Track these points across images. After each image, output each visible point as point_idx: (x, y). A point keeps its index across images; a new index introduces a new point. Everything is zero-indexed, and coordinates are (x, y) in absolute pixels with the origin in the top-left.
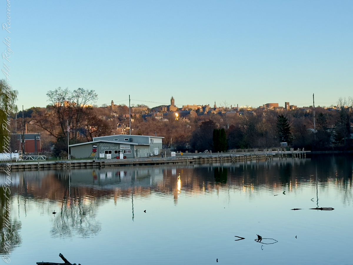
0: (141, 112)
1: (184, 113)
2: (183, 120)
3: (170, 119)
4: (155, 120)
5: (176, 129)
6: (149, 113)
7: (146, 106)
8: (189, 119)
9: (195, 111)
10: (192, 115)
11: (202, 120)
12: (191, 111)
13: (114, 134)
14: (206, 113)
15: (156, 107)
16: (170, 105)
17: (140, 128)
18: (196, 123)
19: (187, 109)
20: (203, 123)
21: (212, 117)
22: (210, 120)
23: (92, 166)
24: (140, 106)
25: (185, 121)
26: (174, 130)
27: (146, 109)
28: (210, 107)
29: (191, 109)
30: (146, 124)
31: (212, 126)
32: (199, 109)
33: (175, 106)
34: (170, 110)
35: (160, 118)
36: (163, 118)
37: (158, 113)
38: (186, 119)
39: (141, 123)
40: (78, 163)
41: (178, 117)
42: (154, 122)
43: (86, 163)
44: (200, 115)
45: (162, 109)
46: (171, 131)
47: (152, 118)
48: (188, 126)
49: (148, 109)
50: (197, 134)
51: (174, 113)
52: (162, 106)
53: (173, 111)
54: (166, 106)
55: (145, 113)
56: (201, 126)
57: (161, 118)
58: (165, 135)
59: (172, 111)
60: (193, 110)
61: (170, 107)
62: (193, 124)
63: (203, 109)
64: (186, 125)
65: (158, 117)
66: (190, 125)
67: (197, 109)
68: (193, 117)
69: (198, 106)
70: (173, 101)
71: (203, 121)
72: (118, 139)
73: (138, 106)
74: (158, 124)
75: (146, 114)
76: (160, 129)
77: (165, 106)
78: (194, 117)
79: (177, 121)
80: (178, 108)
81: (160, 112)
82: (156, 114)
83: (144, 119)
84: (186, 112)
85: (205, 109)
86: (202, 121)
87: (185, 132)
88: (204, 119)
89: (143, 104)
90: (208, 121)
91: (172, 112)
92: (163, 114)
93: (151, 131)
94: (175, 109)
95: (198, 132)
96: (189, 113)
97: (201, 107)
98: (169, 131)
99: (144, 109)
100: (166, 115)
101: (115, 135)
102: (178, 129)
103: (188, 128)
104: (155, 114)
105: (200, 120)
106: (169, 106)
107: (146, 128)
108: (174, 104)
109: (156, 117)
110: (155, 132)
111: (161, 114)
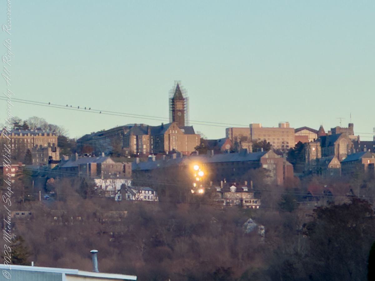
0: (29, 157)
1: (233, 163)
2: (228, 195)
3: (163, 191)
4: (93, 192)
5: (194, 237)
6: (66, 158)
7: (52, 129)
8: (257, 193)
9: (286, 156)
10: (272, 174)
11: (318, 199)
12: (267, 156)
14: (335, 163)
15: (102, 134)
16: (168, 125)
17: (21, 229)
18: (288, 213)
19: (245, 146)
20: (320, 211)
21: (364, 187)
22: (355, 200)
24: (25, 127)
25: (237, 202)
26: (182, 246)
27: (53, 140)
28: (356, 135)
29: (266, 147)
30: (49, 215)
31: (364, 226)
32: (301, 147)
33: (190, 131)
34: (166, 148)
35: (119, 183)
36: (133, 184)
37: (110, 161)
38: (239, 190)
39: (26, 205)
41: (206, 184)
42: (90, 205)
44: (310, 173)
45: (127, 143)
47: (77, 186)
48: (250, 225)
49: (63, 142)
51: (186, 161)
52: (129, 127)
53: (179, 154)
54: (148, 127)
55: (46, 160)
56: (310, 228)
57: (123, 186)
59: (174, 151)
60: (277, 152)
61: (166, 136)
62: (273, 214)
63: (323, 145)
65: (106, 178)
66: (259, 221)
67: (292, 144)
68: (275, 181)
69: (297, 130)
70: (179, 106)
71: (323, 203)
73: (16, 124)
74: (110, 214)
75: (54, 166)
77: (142, 130)
78: (280, 181)
79: (200, 201)
80: (202, 141)
81: (119, 156)
82: (99, 166)
83: (40, 186)
84: (240, 159)
85: (331, 144)
86: (315, 204)
87: (234, 254)
88: (328, 193)
89: (35, 118)
90: (347, 201)
91: (175, 156)
92: (135, 163)
93: (72, 246)
94: (189, 146)
95: (297, 254)
96: (257, 164)
97: (315, 136)
98: (159, 248)
99: (41, 141)
100: (147, 171)
102: (203, 240)
103: (250, 235)
104: (94, 166)
105: (308, 197)
106: (162, 128)
107: (52, 234)
108: (186, 119)
109: (98, 182)
110: (93, 253)
111: (124, 166)
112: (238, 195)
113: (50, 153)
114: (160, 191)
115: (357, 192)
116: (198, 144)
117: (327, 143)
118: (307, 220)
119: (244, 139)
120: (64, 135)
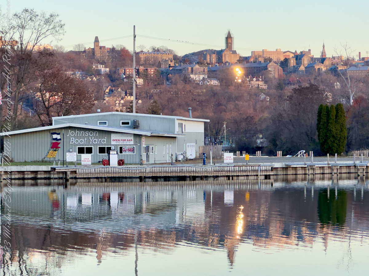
0: (159, 65)
1: (254, 67)
2: (252, 82)
3: (222, 80)
4: (190, 81)
5: (236, 102)
6: (177, 65)
7: (170, 51)
8: (266, 82)
9: (279, 64)
10: (272, 73)
11: (294, 85)
12: (270, 64)
13: (99, 110)
14: (302, 68)
15: (194, 54)
16: (224, 50)
17: (156, 98)
18: (280, 91)
19: (260, 59)
20: (295, 90)
21: (315, 79)
22: (312, 85)
23: (49, 178)
24: (158, 50)
25: (256, 86)
26: (231, 106)
27: (171, 57)
28: (312, 55)
29: (270, 60)
30: (169, 91)
31: (315, 97)
32: (286, 60)
33: (234, 52)
34: (224, 61)
35: (201, 77)
36: (208, 77)
37: (197, 66)
38: (257, 80)
39: (158, 87)
40: (18, 172)
41: (242, 78)
42: (188, 87)
43: (36, 172)
44: (291, 72)
45: (205, 58)
46: (223, 107)
47: (182, 78)
48: (263, 96)
49: (175, 58)
50: (281, 115)
51: (233, 67)
52: (206, 51)
53: (229, 63)
54: (215, 50)
55: (168, 66)
56: (291, 98)
57: (204, 78)
58: (211, 114)
59: (227, 62)
60: (275, 63)
61: (223, 55)
62: (273, 91)
63: (296, 59)
64: (257, 95)
65: (196, 74)
66: (267, 94)
67: (282, 59)
68: (274, 76)
69: (284, 53)
70: (229, 41)
71: (296, 86)
72: (107, 122)
73: (154, 49)
74: (197, 91)
75: (171, 68)
76: (201, 102)
77: (212, 52)
78: (276, 76)
79: (239, 86)
80: (240, 57)
81: (201, 64)
82: (192, 69)
83: (165, 78)
84: (258, 66)
85: (300, 59)
86: (293, 87)
87: (255, 110)
88: (299, 82)
89: (163, 46)
90: (308, 85)
91: (227, 64)
92: (209, 68)
93: (179, 105)
94: (235, 59)
95: (284, 110)
96: (266, 68)
97: (293, 55)
98: (220, 107)
99: (166, 57)
100: (214, 71)
101: (102, 111)
102: (240, 103)
103: (262, 101)
104: (190, 69)
105: (289, 83)
106: (222, 51)
107: (170, 100)
108: (233, 47)
109: (192, 76)
110: (189, 109)
111: (204, 69)
112: (257, 82)
113: (170, 63)
114: (221, 80)
115: (312, 81)
116: (238, 58)
117: (298, 59)
118: (289, 94)
119: (260, 56)
120: (176, 54)
